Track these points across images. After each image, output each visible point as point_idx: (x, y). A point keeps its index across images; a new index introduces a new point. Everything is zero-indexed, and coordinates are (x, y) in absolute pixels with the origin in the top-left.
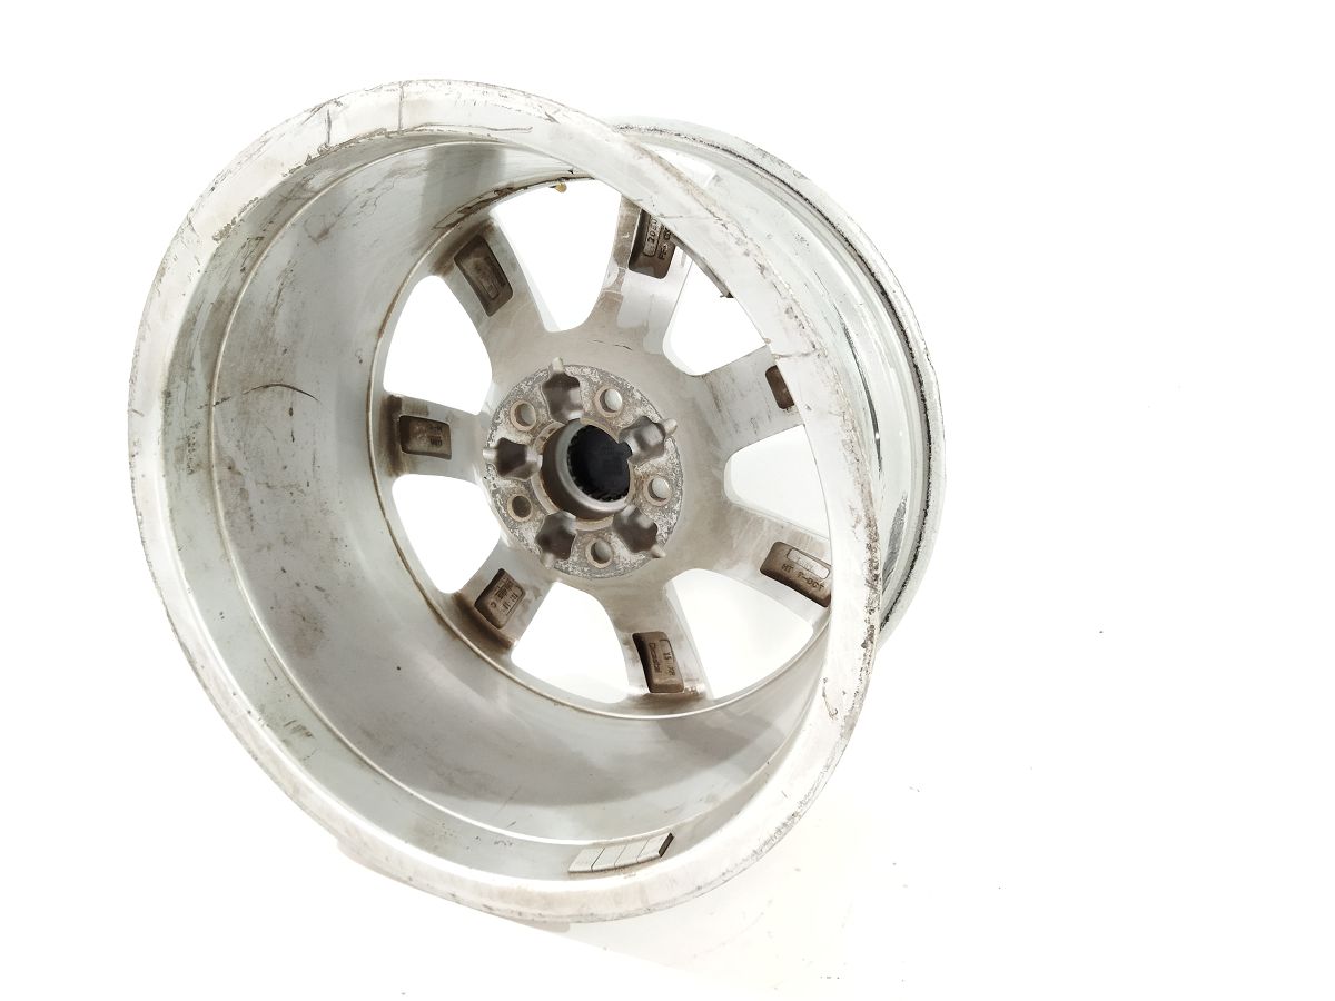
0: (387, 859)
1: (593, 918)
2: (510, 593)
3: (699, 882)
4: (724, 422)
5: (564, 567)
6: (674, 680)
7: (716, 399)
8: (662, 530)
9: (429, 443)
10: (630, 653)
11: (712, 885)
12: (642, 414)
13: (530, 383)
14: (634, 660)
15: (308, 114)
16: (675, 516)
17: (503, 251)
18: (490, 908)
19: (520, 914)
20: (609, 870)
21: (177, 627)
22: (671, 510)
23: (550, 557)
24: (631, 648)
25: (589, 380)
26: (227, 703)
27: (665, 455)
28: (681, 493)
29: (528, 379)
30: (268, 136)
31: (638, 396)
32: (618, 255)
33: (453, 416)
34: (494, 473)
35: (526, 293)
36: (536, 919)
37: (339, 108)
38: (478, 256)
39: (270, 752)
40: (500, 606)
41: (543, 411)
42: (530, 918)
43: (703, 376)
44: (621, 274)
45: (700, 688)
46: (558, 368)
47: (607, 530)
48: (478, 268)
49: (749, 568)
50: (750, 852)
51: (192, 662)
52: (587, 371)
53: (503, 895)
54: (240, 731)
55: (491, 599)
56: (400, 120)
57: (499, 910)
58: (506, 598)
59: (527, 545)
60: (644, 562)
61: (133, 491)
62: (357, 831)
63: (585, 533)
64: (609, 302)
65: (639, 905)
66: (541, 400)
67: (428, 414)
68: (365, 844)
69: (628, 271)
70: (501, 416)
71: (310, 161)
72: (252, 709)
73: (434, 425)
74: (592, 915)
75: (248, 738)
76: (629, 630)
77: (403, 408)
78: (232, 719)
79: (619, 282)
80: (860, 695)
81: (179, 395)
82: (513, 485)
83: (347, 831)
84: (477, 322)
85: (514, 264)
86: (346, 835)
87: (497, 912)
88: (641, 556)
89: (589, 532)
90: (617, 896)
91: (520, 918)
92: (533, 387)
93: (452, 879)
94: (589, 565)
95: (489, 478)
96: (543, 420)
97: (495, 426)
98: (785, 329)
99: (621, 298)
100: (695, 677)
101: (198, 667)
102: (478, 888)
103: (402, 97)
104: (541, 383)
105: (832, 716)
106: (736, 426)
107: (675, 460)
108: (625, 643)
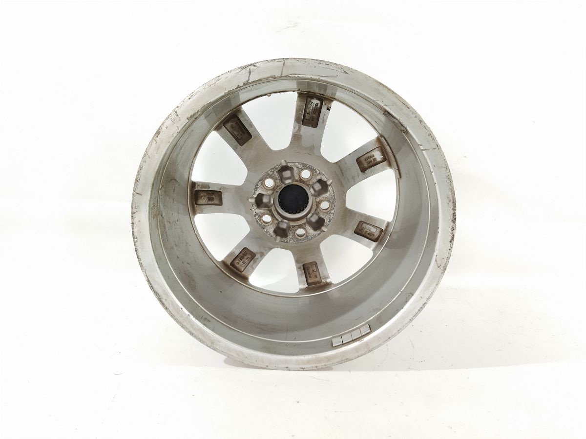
0: (256, 361)
1: (348, 360)
2: (245, 257)
3: (390, 336)
4: (344, 178)
5: (286, 241)
6: (318, 279)
7: (341, 170)
8: (327, 221)
9: (208, 200)
10: (300, 272)
11: (394, 336)
12: (319, 178)
13: (272, 170)
14: (302, 275)
15: (240, 70)
16: (332, 215)
17: (245, 120)
18: (303, 368)
19: (316, 367)
20: (350, 341)
21: (153, 285)
22: (330, 213)
23: (279, 238)
24: (301, 270)
25: (298, 167)
26: (178, 313)
27: (329, 193)
28: (335, 206)
29: (271, 169)
30: (220, 78)
31: (318, 172)
32: (297, 119)
33: (224, 188)
34: (255, 207)
35: (258, 136)
36: (323, 367)
37: (255, 68)
38: (232, 122)
39: (200, 330)
40: (241, 263)
41: (278, 181)
42: (321, 367)
43: (336, 163)
44: (300, 127)
45: (328, 281)
46: (284, 164)
47: (304, 224)
48: (232, 127)
49: (350, 232)
50: (409, 320)
51: (160, 299)
52: (297, 164)
53: (309, 362)
54: (185, 324)
55: (237, 261)
56: (282, 72)
57: (307, 368)
58: (244, 260)
59: (270, 234)
60: (319, 234)
61: (133, 229)
62: (242, 353)
63: (295, 226)
64: (296, 137)
65: (366, 350)
66: (277, 177)
67: (209, 188)
68: (246, 358)
69: (302, 125)
70: (259, 184)
71: (238, 87)
72: (189, 314)
73: (210, 192)
74: (347, 359)
75: (188, 326)
76: (302, 263)
77: (196, 187)
78: (181, 320)
79: (299, 130)
80: (448, 258)
81: (155, 185)
82: (264, 211)
83: (237, 354)
84: (235, 149)
85: (251, 125)
86: (237, 356)
87: (306, 369)
88: (318, 232)
89: (297, 226)
90: (356, 349)
91: (317, 369)
92: (273, 172)
93: (286, 361)
94: (296, 238)
95: (253, 210)
96: (278, 184)
97: (256, 189)
98: (428, 141)
99: (301, 136)
100: (326, 277)
101: (163, 300)
102: (297, 362)
103: (284, 64)
104: (277, 170)
105: (439, 267)
106: (348, 180)
107: (333, 194)
108: (299, 268)
